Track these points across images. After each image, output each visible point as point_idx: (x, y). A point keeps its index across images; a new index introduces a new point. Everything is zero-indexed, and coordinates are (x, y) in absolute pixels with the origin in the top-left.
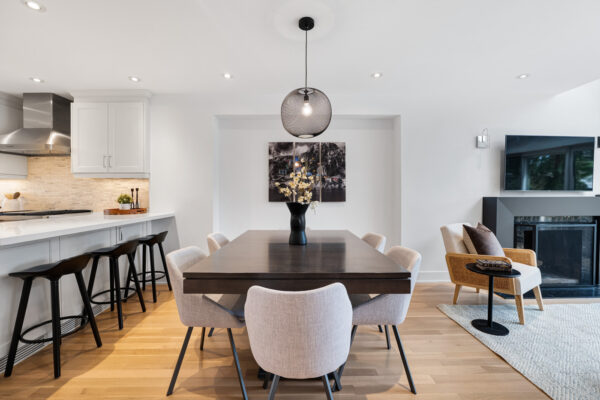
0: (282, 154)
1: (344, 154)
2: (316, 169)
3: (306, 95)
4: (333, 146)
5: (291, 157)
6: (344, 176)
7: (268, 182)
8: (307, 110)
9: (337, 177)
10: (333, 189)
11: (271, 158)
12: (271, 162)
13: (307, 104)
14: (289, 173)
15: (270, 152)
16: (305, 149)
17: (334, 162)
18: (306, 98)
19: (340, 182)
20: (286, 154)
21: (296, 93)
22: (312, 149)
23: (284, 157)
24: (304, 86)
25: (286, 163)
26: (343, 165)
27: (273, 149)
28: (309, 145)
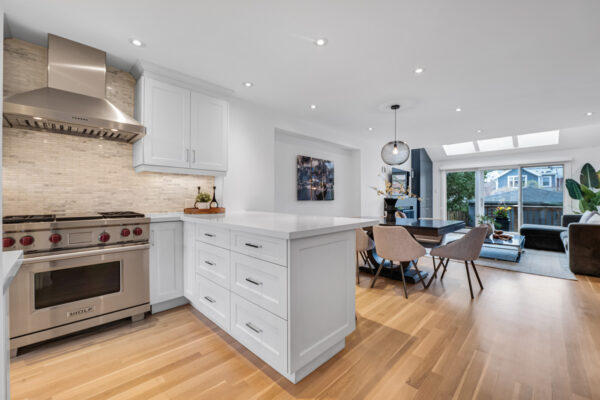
2: (321, 177)
3: (395, 144)
7: (297, 185)
9: (331, 184)
10: (329, 192)
11: (299, 167)
12: (298, 170)
13: (395, 149)
14: (308, 179)
15: (298, 163)
16: (316, 163)
17: (329, 174)
18: (395, 146)
19: (332, 187)
20: (307, 166)
22: (320, 164)
23: (306, 168)
24: (394, 140)
25: (307, 172)
27: (300, 160)
28: (319, 160)
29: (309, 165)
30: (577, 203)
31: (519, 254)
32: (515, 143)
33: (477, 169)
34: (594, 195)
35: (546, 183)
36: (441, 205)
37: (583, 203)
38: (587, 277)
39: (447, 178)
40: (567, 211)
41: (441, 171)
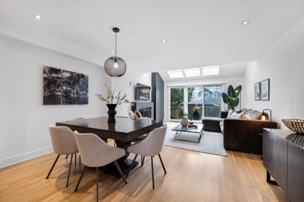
0: (53, 75)
1: (88, 81)
2: (74, 86)
3: (116, 60)
4: (83, 76)
5: (59, 78)
6: (87, 92)
7: (43, 92)
8: (116, 66)
9: (84, 92)
10: (83, 98)
11: (45, 76)
12: (45, 79)
13: (116, 63)
14: (58, 87)
15: (44, 73)
16: (68, 75)
17: (83, 84)
18: (116, 61)
19: (86, 94)
20: (56, 76)
21: (112, 58)
22: (72, 76)
23: (55, 77)
24: (115, 56)
25: (56, 81)
26: (87, 86)
27: (47, 70)
28: (71, 73)
29: (60, 76)
30: (226, 105)
31: (201, 136)
32: (201, 73)
33: (184, 86)
34: (233, 101)
35: (215, 96)
36: (168, 106)
37: (229, 105)
38: (231, 152)
39: (171, 91)
40: (223, 110)
41: (168, 87)
